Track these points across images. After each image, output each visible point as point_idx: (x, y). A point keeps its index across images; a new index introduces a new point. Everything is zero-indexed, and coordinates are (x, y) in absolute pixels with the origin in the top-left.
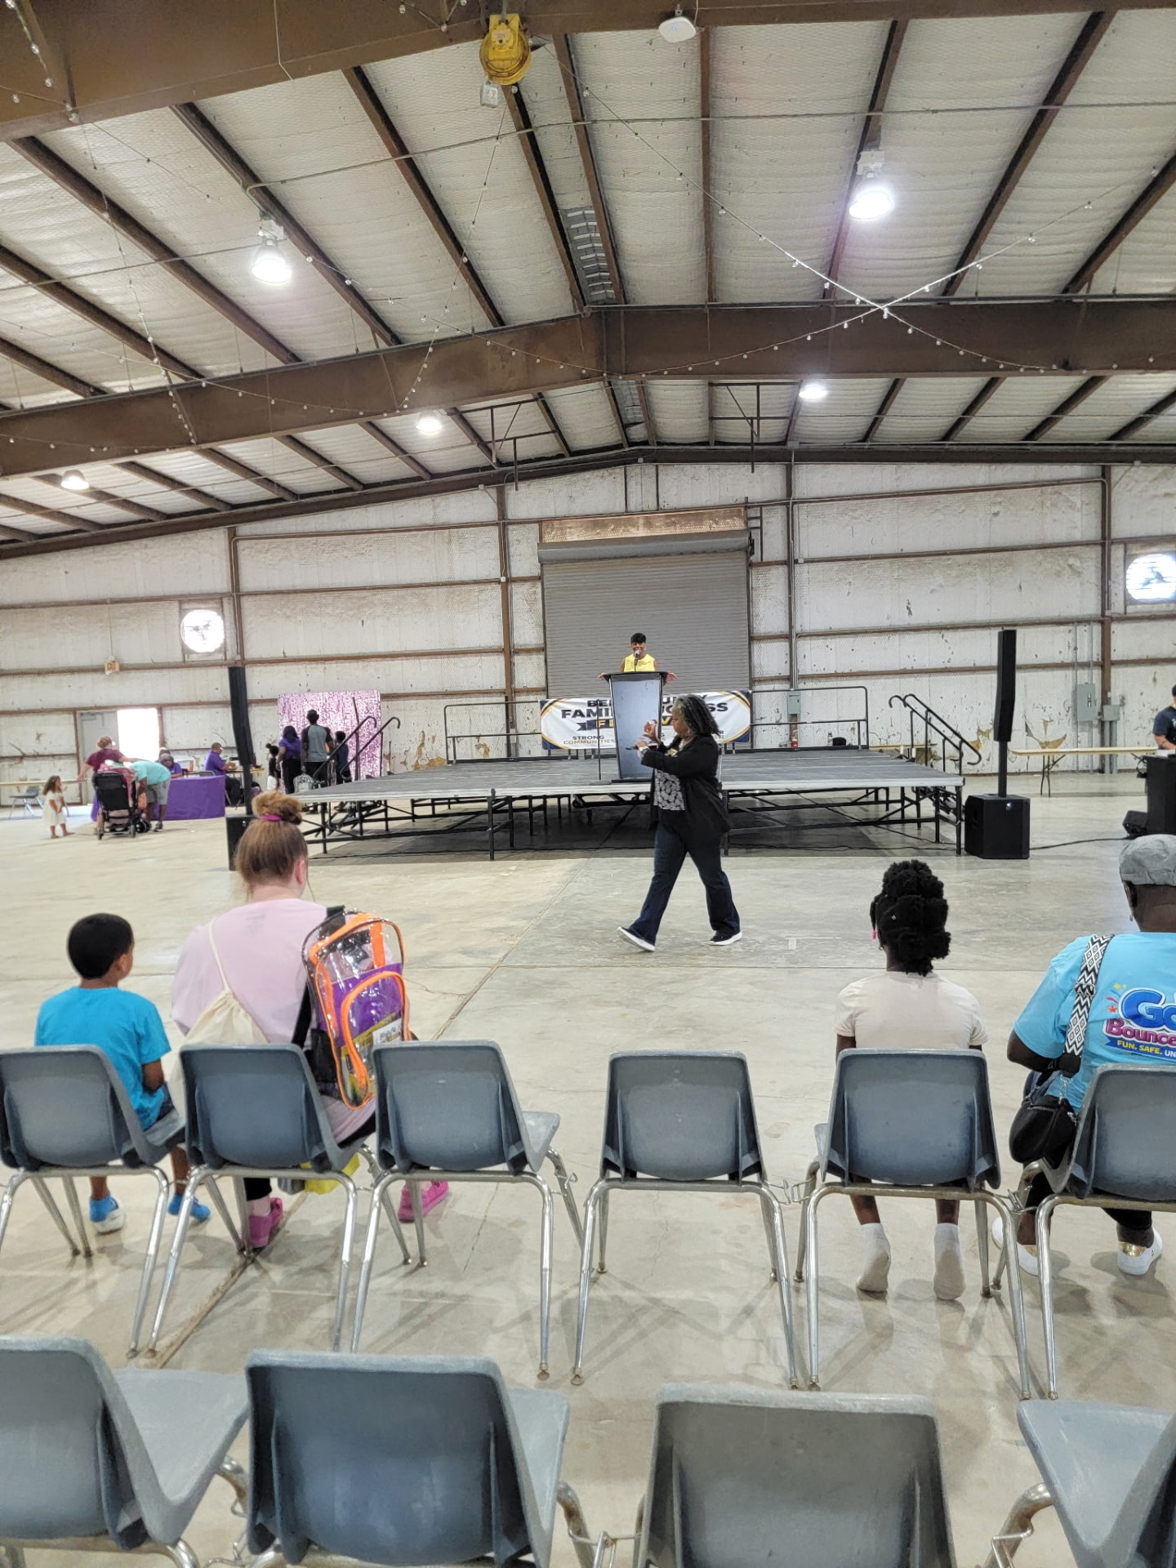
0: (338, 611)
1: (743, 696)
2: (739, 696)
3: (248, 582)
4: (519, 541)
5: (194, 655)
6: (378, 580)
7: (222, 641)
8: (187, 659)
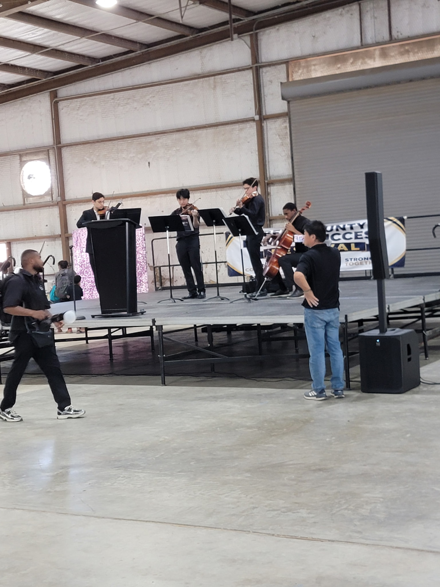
0: (131, 155)
1: (399, 222)
2: (395, 222)
3: (67, 136)
4: (271, 82)
5: (31, 199)
6: (160, 126)
7: (49, 186)
8: (26, 203)
